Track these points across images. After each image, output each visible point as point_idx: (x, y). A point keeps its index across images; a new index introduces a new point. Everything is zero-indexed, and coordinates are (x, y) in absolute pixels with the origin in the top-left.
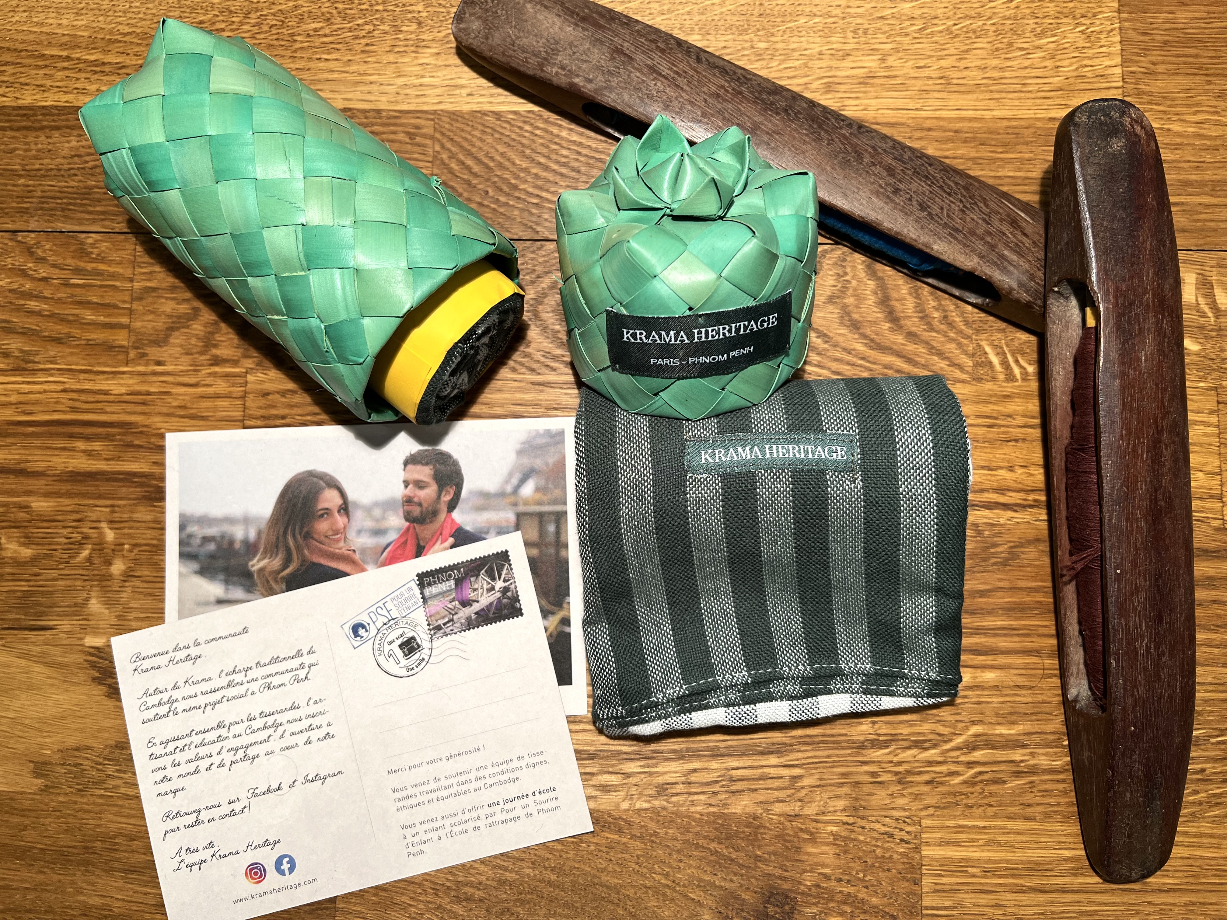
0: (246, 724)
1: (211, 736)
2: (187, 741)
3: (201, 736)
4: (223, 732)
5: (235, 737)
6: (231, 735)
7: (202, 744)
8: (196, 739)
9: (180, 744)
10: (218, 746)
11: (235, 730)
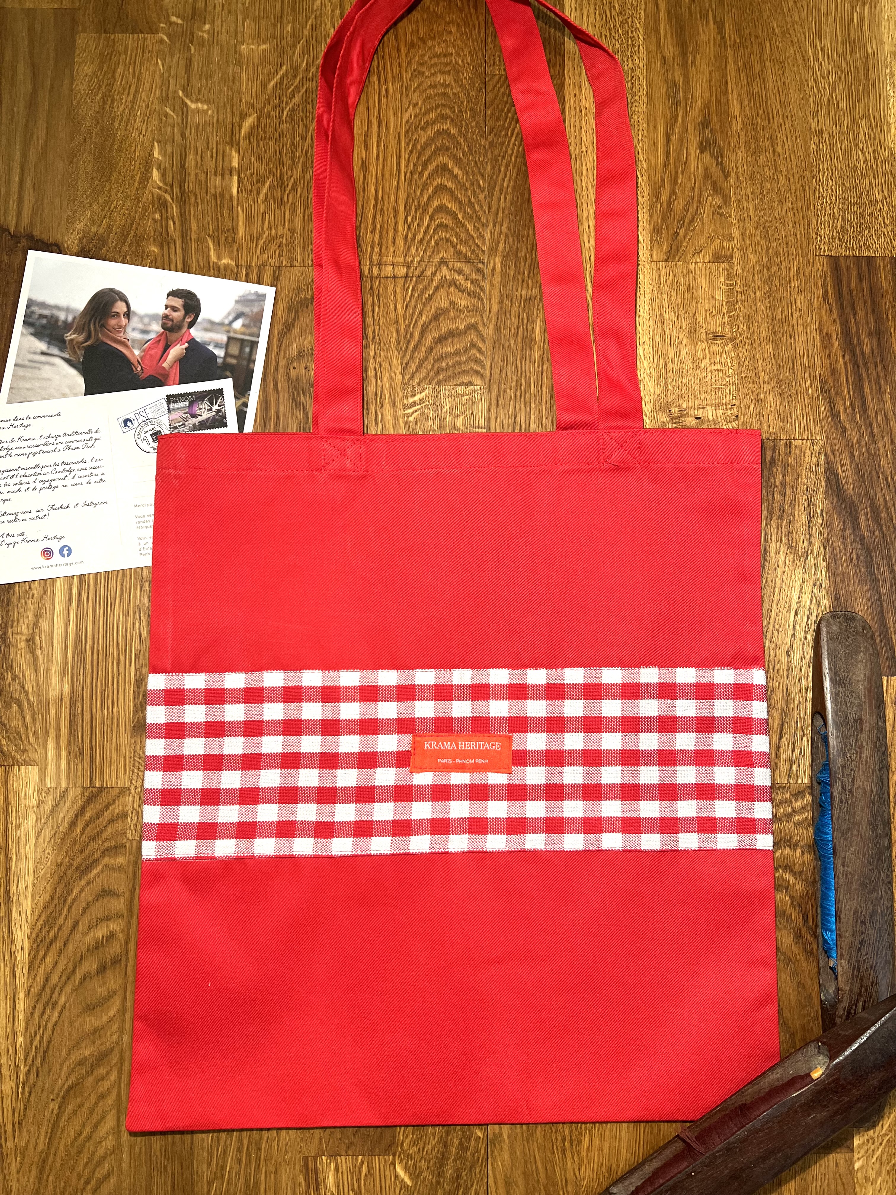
0: (53, 468)
1: (31, 472)
2: (16, 473)
3: (24, 471)
4: (38, 471)
5: (45, 474)
6: (42, 473)
7: (24, 476)
8: (22, 473)
9: (11, 474)
10: (34, 478)
11: (45, 470)
